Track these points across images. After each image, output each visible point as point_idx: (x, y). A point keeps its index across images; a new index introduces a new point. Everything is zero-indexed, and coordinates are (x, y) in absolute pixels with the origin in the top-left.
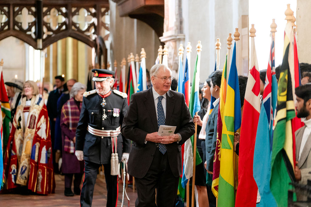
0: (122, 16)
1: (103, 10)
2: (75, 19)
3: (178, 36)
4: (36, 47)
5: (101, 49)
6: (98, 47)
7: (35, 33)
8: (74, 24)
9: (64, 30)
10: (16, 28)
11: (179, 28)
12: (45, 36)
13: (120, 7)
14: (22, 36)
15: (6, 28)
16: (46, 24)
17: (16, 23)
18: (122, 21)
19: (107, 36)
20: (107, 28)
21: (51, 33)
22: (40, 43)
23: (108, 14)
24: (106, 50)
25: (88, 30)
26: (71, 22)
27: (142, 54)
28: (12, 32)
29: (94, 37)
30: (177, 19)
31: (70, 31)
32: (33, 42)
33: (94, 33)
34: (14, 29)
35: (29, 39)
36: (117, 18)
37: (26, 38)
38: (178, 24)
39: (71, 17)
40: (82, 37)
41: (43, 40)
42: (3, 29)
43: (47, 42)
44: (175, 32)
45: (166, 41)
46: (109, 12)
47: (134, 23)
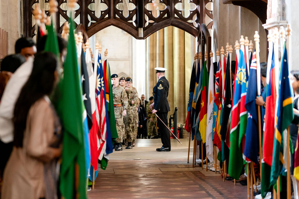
0: (225, 3)
2: (178, 6)
3: (280, 22)
4: (137, 37)
5: (204, 37)
6: (202, 35)
7: (136, 22)
8: (176, 12)
9: (166, 18)
10: (117, 16)
11: (282, 14)
12: (147, 24)
14: (123, 25)
15: (107, 16)
17: (116, 11)
18: (225, 8)
19: (211, 24)
20: (211, 16)
21: (152, 21)
22: (141, 32)
24: (210, 38)
25: (191, 17)
26: (173, 9)
27: (241, 42)
28: (112, 21)
29: (196, 25)
30: (279, 5)
31: (172, 19)
32: (134, 32)
33: (197, 21)
34: (115, 17)
35: (130, 27)
36: (220, 5)
37: (127, 27)
38: (281, 10)
39: (173, 4)
40: (185, 25)
41: (145, 29)
42: (103, 18)
43: (150, 31)
44: (278, 19)
45: (269, 28)
47: (238, 10)
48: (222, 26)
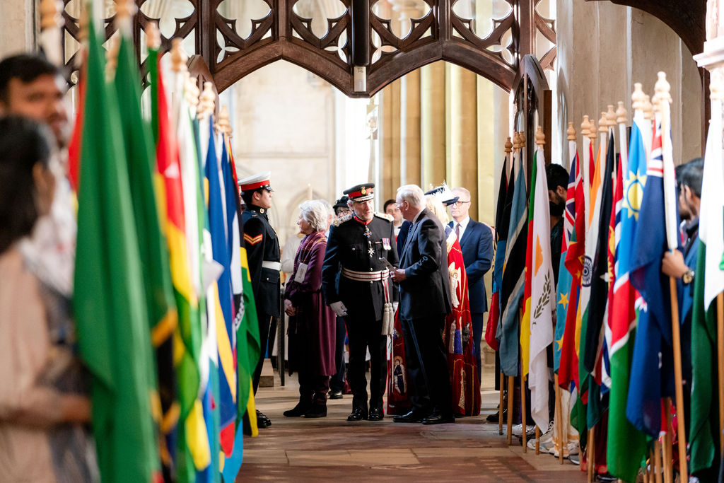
4: (350, 90)
5: (531, 91)
6: (525, 87)
7: (347, 49)
8: (457, 23)
9: (428, 40)
10: (295, 34)
12: (376, 57)
14: (313, 57)
15: (269, 34)
16: (378, 24)
17: (294, 21)
18: (589, 13)
19: (550, 57)
20: (549, 35)
21: (389, 49)
22: (361, 75)
24: (548, 94)
25: (496, 38)
26: (448, 16)
28: (283, 48)
29: (511, 59)
31: (447, 43)
32: (342, 76)
33: (512, 48)
34: (290, 38)
35: (331, 65)
36: (575, 3)
37: (323, 64)
39: (447, 3)
40: (480, 58)
41: (371, 70)
42: (258, 40)
43: (384, 75)
45: (712, 66)
47: (624, 18)
48: (580, 61)
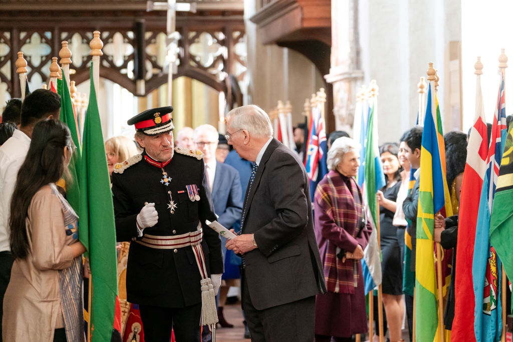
1: (236, 34)
2: (194, 49)
3: (353, 73)
4: (135, 92)
5: (233, 94)
6: (230, 91)
7: (133, 71)
8: (192, 57)
11: (355, 61)
12: (149, 75)
13: (262, 30)
14: (115, 75)
16: (149, 58)
20: (242, 63)
21: (156, 71)
22: (142, 86)
23: (243, 42)
24: (242, 96)
25: (213, 66)
26: (187, 53)
29: (222, 76)
30: (351, 48)
31: (187, 68)
32: (131, 86)
33: (223, 71)
36: (257, 46)
38: (353, 55)
39: (187, 46)
40: (204, 76)
41: (147, 82)
42: (85, 66)
44: (350, 68)
45: (336, 81)
46: (245, 38)
47: (281, 56)
